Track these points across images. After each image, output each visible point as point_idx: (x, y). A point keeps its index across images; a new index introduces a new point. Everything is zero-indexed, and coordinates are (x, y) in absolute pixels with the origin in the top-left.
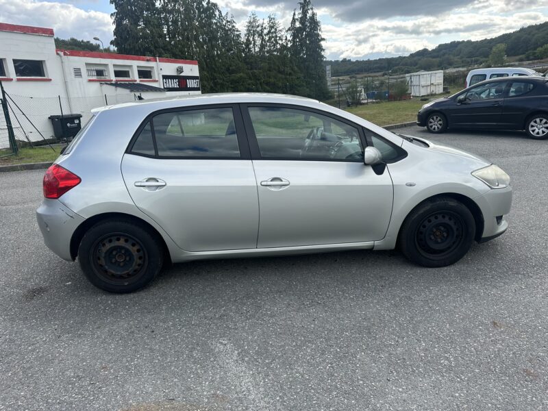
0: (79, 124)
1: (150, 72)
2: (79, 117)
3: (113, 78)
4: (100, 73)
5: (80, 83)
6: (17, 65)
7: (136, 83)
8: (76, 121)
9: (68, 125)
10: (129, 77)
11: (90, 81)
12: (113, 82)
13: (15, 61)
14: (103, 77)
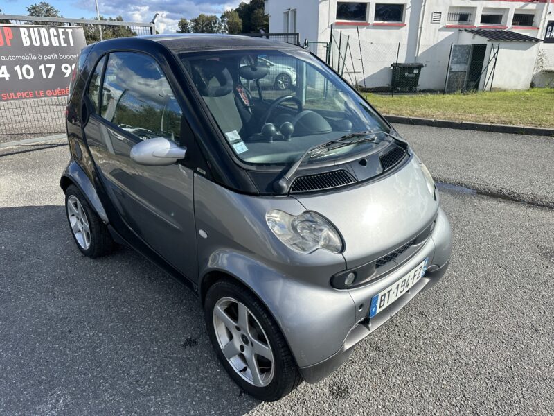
0: (418, 75)
1: (532, 16)
2: (420, 67)
3: (477, 23)
4: (464, 18)
5: (435, 29)
6: (378, 9)
7: (505, 30)
8: (416, 71)
9: (406, 74)
10: (500, 23)
11: (447, 27)
12: (476, 29)
13: (377, 5)
14: (465, 23)
